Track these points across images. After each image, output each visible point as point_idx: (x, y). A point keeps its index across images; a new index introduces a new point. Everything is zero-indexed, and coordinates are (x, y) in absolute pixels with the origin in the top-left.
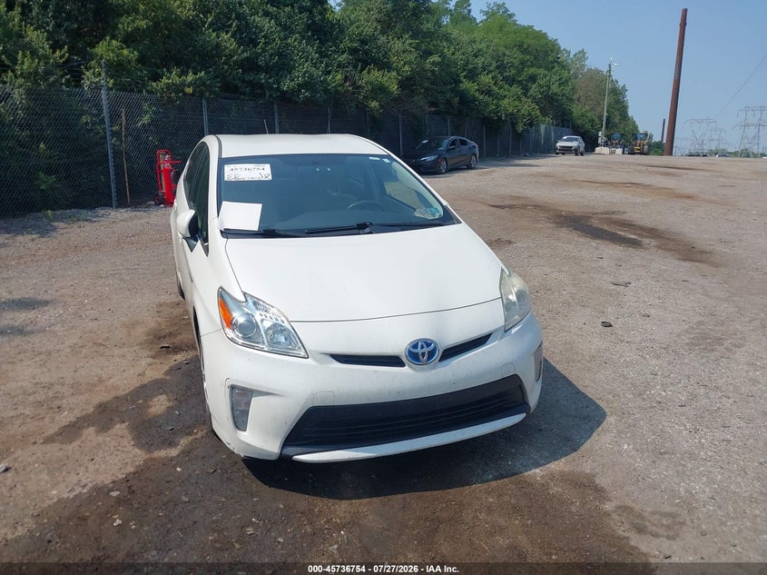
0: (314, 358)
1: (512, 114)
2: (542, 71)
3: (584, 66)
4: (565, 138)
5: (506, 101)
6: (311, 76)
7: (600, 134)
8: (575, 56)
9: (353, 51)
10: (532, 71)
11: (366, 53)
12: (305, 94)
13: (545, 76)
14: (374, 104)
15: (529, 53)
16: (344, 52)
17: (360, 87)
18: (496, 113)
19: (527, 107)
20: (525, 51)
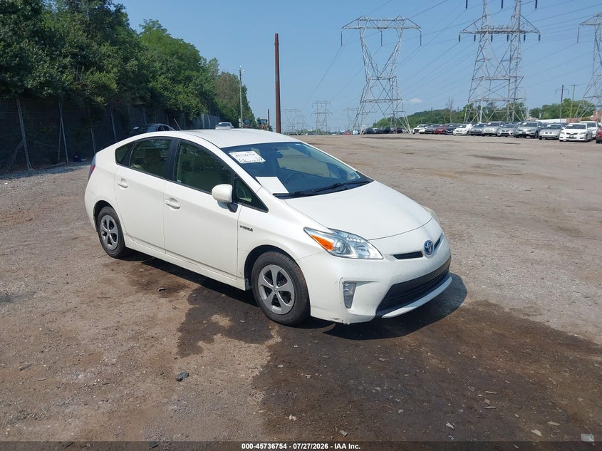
0: (387, 258)
1: (186, 106)
2: (194, 73)
3: (217, 70)
4: (220, 123)
5: (181, 96)
6: (51, 76)
7: (240, 120)
8: (210, 62)
9: (74, 55)
10: (187, 73)
11: (84, 57)
12: (48, 91)
13: (198, 77)
14: (99, 99)
15: (183, 60)
16: (67, 56)
17: (86, 85)
18: (176, 106)
19: (194, 101)
20: (180, 58)
